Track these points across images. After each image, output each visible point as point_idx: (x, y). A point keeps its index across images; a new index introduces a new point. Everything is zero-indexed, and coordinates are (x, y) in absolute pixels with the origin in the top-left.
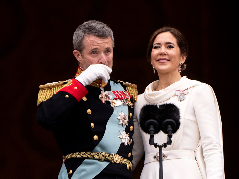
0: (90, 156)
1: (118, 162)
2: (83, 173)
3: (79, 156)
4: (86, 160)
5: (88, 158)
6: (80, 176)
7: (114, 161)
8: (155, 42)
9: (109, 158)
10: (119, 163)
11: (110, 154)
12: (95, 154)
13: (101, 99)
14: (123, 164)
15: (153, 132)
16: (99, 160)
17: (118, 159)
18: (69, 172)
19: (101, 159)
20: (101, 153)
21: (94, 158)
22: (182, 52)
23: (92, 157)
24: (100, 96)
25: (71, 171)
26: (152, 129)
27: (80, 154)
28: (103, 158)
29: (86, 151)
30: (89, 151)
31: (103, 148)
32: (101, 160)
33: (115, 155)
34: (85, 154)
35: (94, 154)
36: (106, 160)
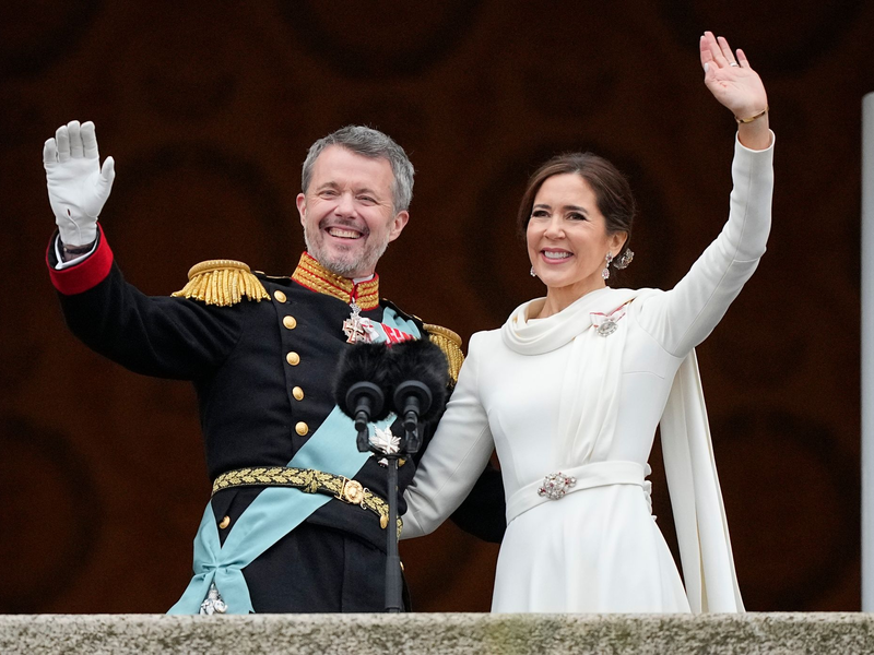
0: (279, 479)
1: (356, 501)
2: (258, 525)
3: (249, 480)
4: (268, 491)
5: (274, 484)
6: (249, 532)
7: (344, 497)
8: (537, 202)
9: (329, 485)
10: (358, 505)
11: (335, 477)
12: (293, 472)
13: (347, 333)
14: (369, 509)
15: (365, 416)
16: (302, 488)
17: (355, 493)
18: (222, 521)
19: (309, 485)
20: (308, 472)
21: (289, 485)
22: (612, 227)
23: (284, 480)
24: (347, 324)
25: (227, 521)
26: (363, 407)
27: (253, 473)
28: (314, 486)
29: (268, 465)
30: (276, 465)
31: (316, 458)
32: (308, 489)
33: (347, 481)
34: (268, 473)
35: (289, 472)
36: (322, 491)
